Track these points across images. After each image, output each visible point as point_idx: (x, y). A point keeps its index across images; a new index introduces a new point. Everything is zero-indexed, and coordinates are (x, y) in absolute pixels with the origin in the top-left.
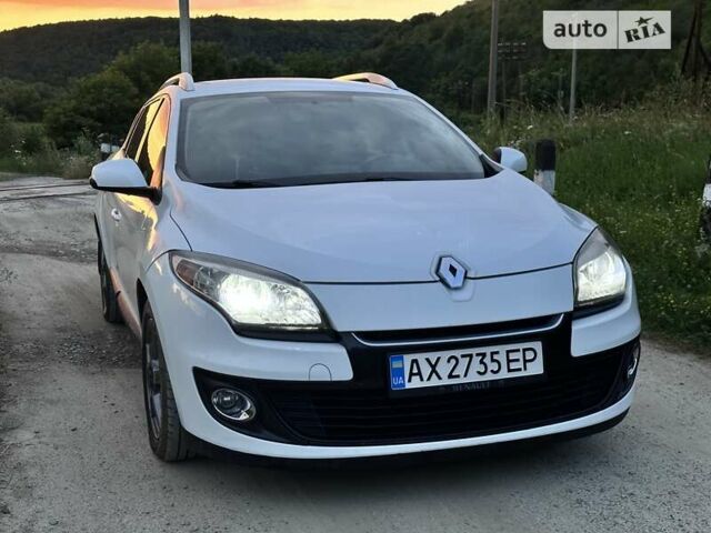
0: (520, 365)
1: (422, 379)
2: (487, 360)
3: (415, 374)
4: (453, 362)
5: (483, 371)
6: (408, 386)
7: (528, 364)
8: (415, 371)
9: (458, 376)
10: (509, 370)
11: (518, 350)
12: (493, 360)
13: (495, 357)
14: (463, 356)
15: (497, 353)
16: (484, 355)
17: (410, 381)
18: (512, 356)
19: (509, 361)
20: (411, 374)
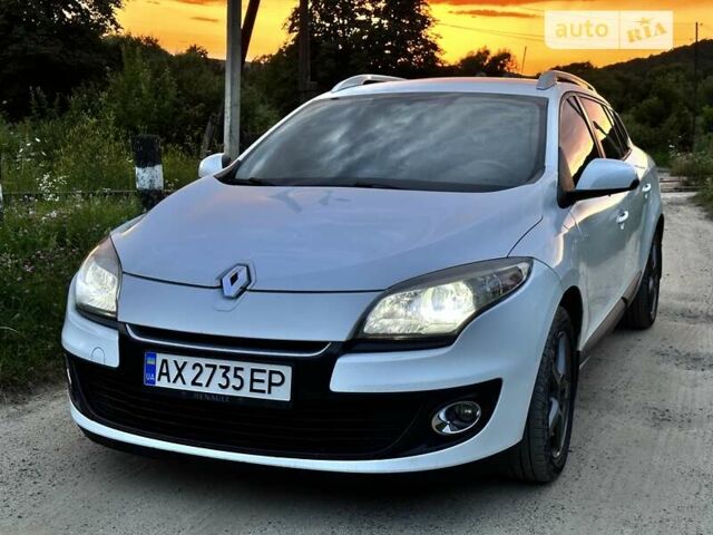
0: (264, 387)
1: (169, 381)
2: (230, 375)
3: (164, 374)
4: (198, 369)
5: (224, 384)
6: (158, 384)
7: (273, 388)
8: (164, 371)
9: (200, 385)
10: (252, 390)
11: (264, 371)
12: (236, 376)
13: (239, 373)
14: (207, 366)
15: (242, 369)
16: (227, 369)
17: (159, 379)
18: (257, 376)
19: (253, 380)
20: (161, 374)
